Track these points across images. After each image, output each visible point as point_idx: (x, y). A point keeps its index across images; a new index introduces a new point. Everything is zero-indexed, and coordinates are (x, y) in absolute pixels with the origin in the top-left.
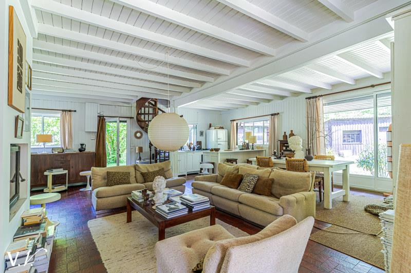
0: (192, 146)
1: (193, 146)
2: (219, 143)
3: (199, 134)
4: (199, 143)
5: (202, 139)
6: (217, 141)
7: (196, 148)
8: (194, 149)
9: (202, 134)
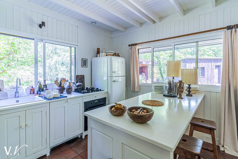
0: (66, 86)
1: (68, 84)
2: (114, 79)
3: (79, 63)
4: (80, 78)
5: (84, 71)
6: (111, 77)
7: (74, 87)
8: (69, 91)
9: (84, 63)
